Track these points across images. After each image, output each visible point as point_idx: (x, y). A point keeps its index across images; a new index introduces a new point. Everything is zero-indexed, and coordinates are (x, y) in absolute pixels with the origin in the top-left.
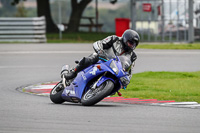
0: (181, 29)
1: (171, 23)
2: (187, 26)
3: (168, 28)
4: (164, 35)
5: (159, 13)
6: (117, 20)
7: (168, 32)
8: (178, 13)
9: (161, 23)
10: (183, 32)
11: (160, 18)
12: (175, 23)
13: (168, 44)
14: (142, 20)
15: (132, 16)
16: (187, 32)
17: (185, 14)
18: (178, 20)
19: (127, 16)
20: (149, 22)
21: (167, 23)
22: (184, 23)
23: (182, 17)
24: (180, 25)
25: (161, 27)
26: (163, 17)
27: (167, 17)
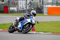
0: (24, 9)
1: (20, 8)
2: (25, 8)
3: (20, 9)
4: (18, 11)
5: (17, 5)
6: (4, 7)
7: (20, 11)
8: (22, 5)
9: (17, 8)
10: (24, 10)
11: (17, 6)
12: (22, 8)
13: (20, 14)
14: (12, 7)
15: (9, 5)
16: (25, 10)
17: (25, 5)
18: (23, 7)
19: (7, 5)
20: (14, 7)
21: (19, 8)
22: (24, 8)
23: (24, 6)
24: (23, 8)
25: (18, 9)
26: (18, 6)
27: (19, 6)
